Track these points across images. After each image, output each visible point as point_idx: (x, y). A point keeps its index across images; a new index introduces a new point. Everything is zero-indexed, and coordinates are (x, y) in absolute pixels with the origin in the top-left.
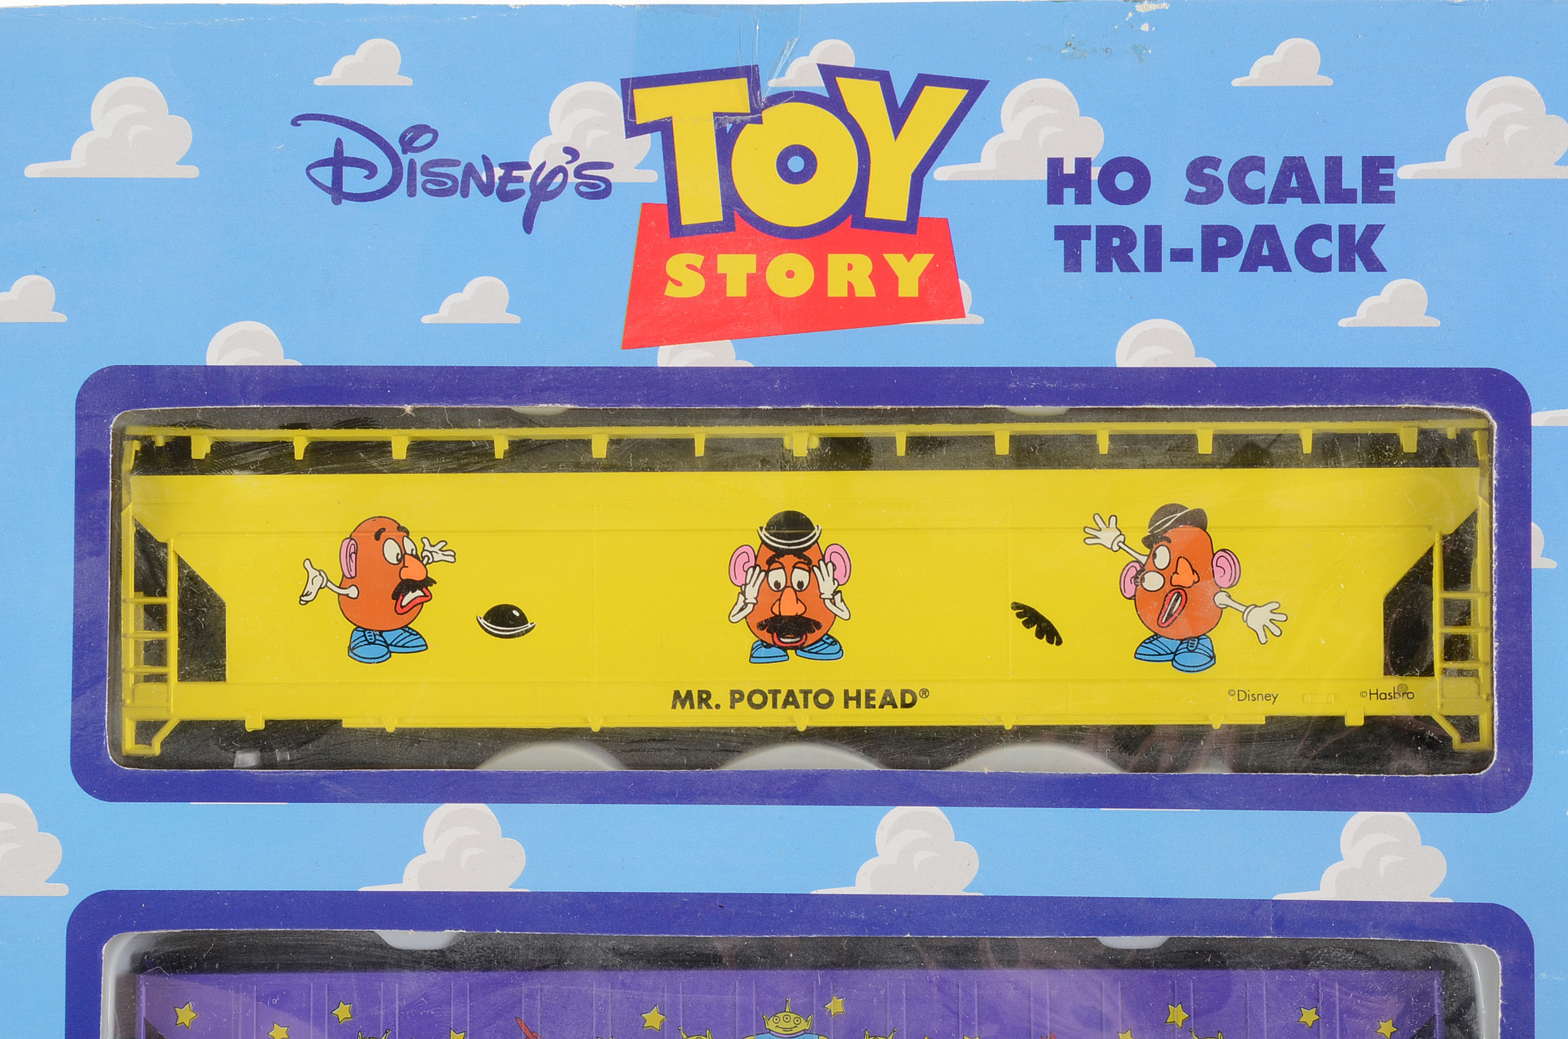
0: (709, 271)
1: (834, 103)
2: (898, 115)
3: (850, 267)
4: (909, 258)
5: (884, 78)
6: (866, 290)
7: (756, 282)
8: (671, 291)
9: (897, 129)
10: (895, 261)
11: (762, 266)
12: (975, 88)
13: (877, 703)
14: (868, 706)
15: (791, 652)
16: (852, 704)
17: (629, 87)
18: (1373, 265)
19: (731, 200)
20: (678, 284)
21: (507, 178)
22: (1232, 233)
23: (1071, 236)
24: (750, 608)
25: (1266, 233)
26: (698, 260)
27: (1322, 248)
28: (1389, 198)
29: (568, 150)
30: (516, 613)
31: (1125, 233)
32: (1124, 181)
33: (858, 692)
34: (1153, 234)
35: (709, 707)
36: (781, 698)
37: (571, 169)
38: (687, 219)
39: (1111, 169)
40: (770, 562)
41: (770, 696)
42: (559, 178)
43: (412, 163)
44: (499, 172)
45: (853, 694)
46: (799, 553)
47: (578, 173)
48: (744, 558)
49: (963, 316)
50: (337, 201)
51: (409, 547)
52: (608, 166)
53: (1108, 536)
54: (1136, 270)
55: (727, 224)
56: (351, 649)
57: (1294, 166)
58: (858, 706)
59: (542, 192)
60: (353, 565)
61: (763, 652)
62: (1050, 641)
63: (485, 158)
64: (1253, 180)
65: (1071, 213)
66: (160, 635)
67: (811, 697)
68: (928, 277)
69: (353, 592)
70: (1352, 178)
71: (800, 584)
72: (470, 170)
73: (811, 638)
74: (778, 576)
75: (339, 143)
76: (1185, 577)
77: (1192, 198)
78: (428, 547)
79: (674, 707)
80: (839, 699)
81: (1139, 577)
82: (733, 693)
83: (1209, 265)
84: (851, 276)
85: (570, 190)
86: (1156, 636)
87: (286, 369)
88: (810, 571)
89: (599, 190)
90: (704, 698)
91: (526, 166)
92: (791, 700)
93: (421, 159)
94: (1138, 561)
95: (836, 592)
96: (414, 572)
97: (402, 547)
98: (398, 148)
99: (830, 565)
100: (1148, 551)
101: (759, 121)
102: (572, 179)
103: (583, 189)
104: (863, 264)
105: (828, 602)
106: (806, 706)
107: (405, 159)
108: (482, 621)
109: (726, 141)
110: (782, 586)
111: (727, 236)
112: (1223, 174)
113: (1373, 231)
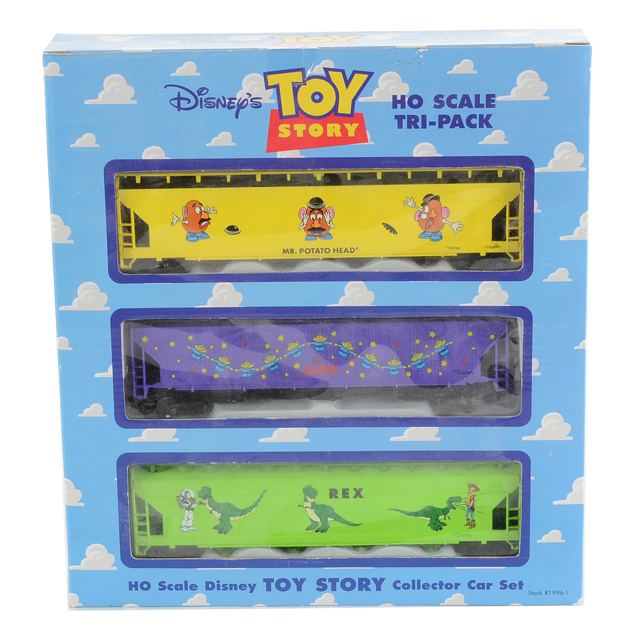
0: (291, 129)
1: (328, 79)
2: (347, 83)
3: (334, 128)
4: (351, 125)
5: (343, 71)
6: (339, 134)
7: (306, 132)
8: (280, 135)
9: (347, 86)
10: (347, 125)
11: (307, 127)
12: (370, 74)
13: (343, 251)
14: (340, 252)
15: (317, 238)
16: (336, 252)
17: (266, 75)
18: (489, 126)
19: (298, 108)
20: (282, 133)
21: (230, 103)
22: (448, 117)
23: (400, 118)
24: (305, 225)
25: (457, 117)
26: (288, 126)
27: (473, 121)
28: (494, 106)
29: (248, 94)
30: (236, 228)
31: (416, 118)
32: (415, 102)
33: (338, 248)
34: (424, 117)
35: (293, 253)
36: (315, 251)
37: (249, 99)
38: (284, 114)
39: (412, 98)
40: (311, 212)
41: (311, 250)
42: (246, 102)
43: (201, 99)
44: (227, 101)
45: (336, 249)
46: (319, 210)
47: (251, 101)
48: (303, 211)
49: (368, 142)
50: (179, 110)
51: (203, 209)
52: (261, 98)
53: (410, 204)
54: (419, 128)
55: (297, 115)
56: (187, 238)
57: (466, 97)
58: (338, 252)
59: (241, 106)
60: (186, 215)
61: (309, 237)
62: (394, 233)
63: (223, 97)
64: (454, 101)
65: (399, 111)
66: (129, 235)
67: (323, 250)
68: (357, 131)
69: (187, 222)
70: (483, 101)
71: (320, 218)
72: (219, 100)
73: (323, 233)
74: (313, 216)
75: (179, 93)
76: (433, 215)
77: (435, 106)
78: (208, 209)
79: (283, 253)
80: (332, 251)
81: (420, 216)
82: (300, 249)
83: (441, 126)
84: (334, 130)
85: (249, 106)
86: (425, 232)
87: (166, 160)
88: (323, 214)
89: (258, 106)
90: (292, 251)
91: (236, 99)
92: (318, 251)
93: (204, 97)
94: (420, 211)
95: (330, 221)
96: (204, 216)
97: (201, 209)
98: (197, 94)
99: (328, 213)
100: (422, 208)
101: (305, 84)
102: (250, 103)
103: (253, 105)
104: (338, 127)
105: (328, 224)
106: (322, 252)
107: (199, 98)
108: (226, 230)
109: (296, 90)
110: (314, 219)
111: (297, 119)
112: (445, 99)
113: (489, 116)
